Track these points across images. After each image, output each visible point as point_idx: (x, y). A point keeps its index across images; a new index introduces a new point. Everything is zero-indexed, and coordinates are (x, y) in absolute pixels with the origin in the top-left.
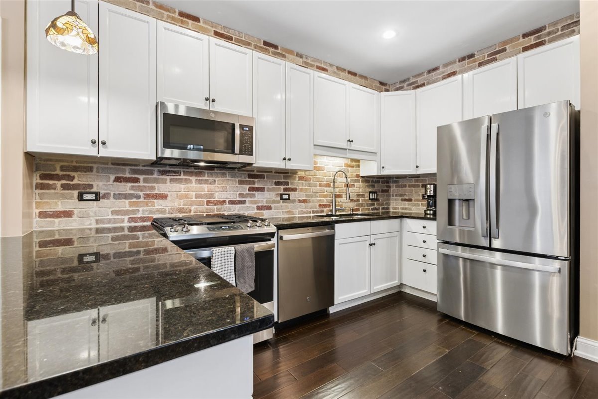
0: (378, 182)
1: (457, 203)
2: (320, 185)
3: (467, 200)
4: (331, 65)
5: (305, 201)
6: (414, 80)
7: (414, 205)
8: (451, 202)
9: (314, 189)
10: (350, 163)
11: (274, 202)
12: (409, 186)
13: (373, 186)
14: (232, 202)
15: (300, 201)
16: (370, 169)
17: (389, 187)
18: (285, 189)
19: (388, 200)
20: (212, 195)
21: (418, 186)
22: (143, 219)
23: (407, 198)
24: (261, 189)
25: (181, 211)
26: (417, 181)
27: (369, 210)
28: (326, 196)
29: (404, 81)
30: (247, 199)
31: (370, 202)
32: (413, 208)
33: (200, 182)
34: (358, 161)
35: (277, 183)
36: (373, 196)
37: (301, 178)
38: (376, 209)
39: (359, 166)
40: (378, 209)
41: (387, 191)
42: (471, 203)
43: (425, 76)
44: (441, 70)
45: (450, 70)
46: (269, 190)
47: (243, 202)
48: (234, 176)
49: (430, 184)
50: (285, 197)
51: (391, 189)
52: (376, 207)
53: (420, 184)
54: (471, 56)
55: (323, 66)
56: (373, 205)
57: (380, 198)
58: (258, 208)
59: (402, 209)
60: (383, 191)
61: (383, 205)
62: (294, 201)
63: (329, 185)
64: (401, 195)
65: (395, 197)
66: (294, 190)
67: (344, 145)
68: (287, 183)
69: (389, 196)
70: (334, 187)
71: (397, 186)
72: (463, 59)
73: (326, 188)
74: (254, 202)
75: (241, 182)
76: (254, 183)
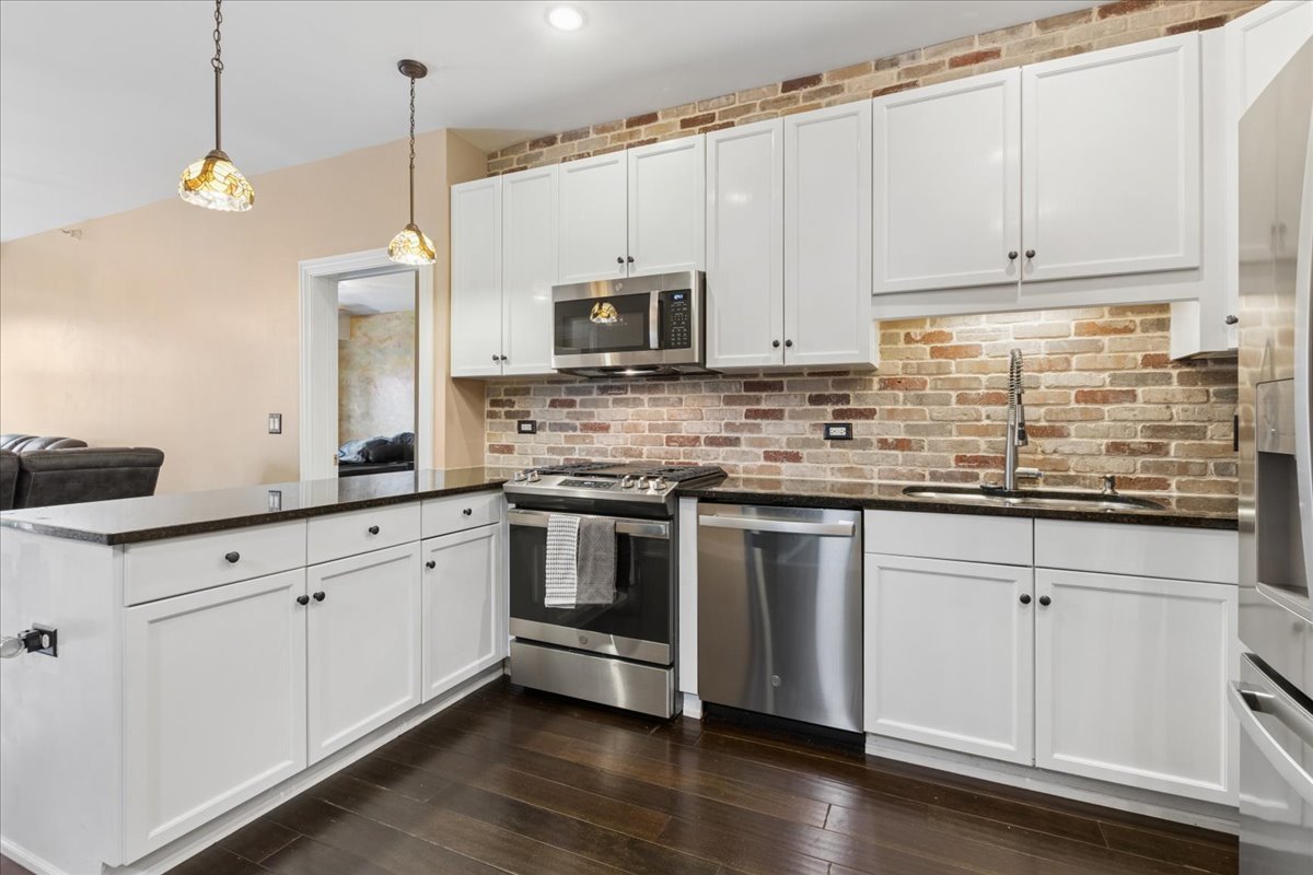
2: (963, 399)
5: (902, 445)
9: (939, 411)
10: (1107, 320)
11: (807, 443)
14: (713, 442)
15: (885, 444)
18: (839, 414)
20: (674, 427)
24: (775, 415)
28: (984, 432)
30: (743, 436)
34: (1158, 307)
35: (817, 400)
37: (891, 384)
39: (1161, 326)
46: (794, 416)
47: (734, 442)
48: (716, 389)
50: (838, 431)
58: (769, 456)
62: (865, 444)
63: (998, 400)
66: (867, 414)
68: (845, 399)
73: (986, 409)
74: (760, 443)
75: (729, 401)
76: (758, 400)
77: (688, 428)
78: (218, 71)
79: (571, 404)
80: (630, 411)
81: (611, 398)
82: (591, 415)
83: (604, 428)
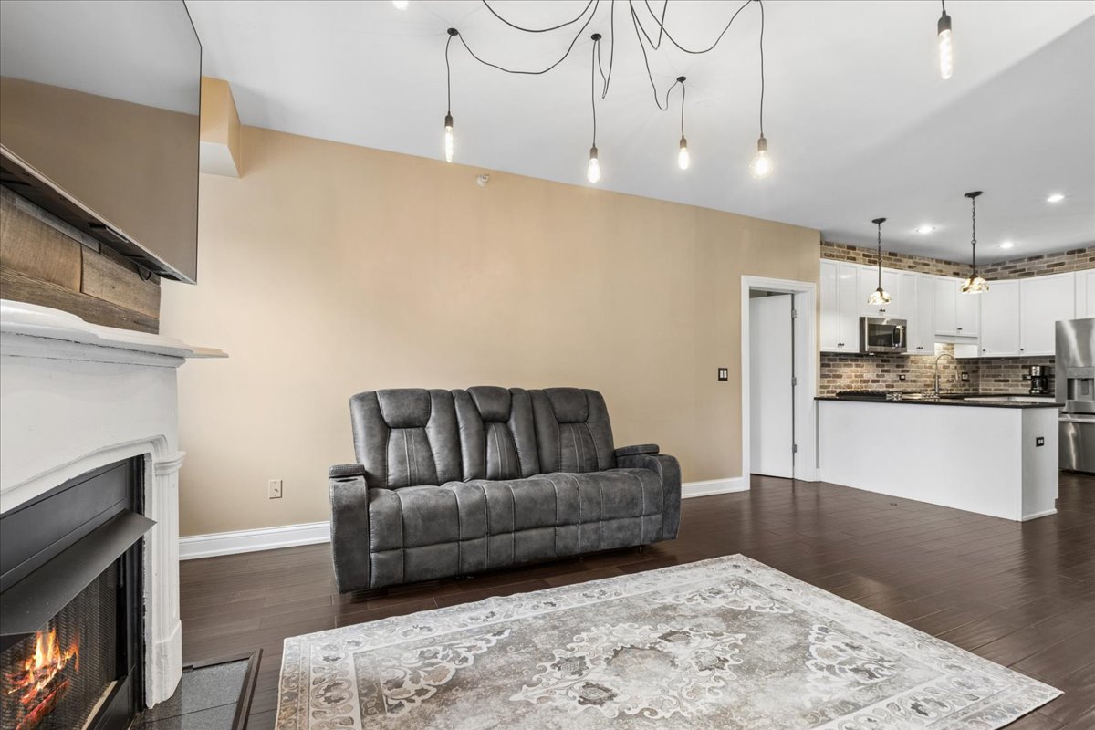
0: (969, 363)
1: (1076, 382)
2: (925, 367)
3: (1086, 380)
4: (932, 259)
5: (914, 381)
6: (1011, 264)
7: (1012, 386)
8: (1070, 381)
9: (921, 370)
10: (946, 346)
11: (896, 381)
12: (1006, 367)
13: (965, 367)
14: (873, 381)
15: (912, 381)
16: (971, 352)
17: (978, 368)
18: (903, 371)
19: (977, 381)
20: (862, 376)
21: (1018, 367)
22: (833, 392)
23: (1002, 378)
24: (887, 371)
25: (848, 387)
26: (1016, 362)
27: (961, 390)
28: (929, 377)
29: (998, 264)
30: (881, 379)
31: (962, 383)
32: (1010, 389)
33: (857, 366)
34: (952, 344)
35: (898, 366)
36: (965, 377)
37: (913, 362)
38: (967, 390)
39: (953, 349)
40: (968, 390)
41: (977, 372)
42: (1090, 382)
43: (1026, 262)
44: (1045, 259)
45: (1056, 260)
46: (893, 372)
47: (878, 381)
48: (873, 362)
49: (1036, 366)
50: (903, 377)
51: (981, 370)
52: (967, 387)
53: (1020, 365)
54: (1081, 251)
55: (926, 262)
56: (964, 385)
57: (971, 379)
58: (887, 386)
59: (996, 390)
60: (973, 372)
61: (973, 385)
62: (907, 381)
63: (931, 367)
64: (994, 376)
65: (985, 378)
66: (907, 371)
67: (954, 332)
68: (903, 366)
69: (978, 377)
70: (937, 368)
71: (988, 367)
72: (1072, 252)
73: (929, 370)
74: (884, 381)
75: (878, 366)
76: (884, 366)
77: (866, 376)
78: (974, 244)
79: (829, 366)
80: (849, 369)
81: (843, 363)
82: (836, 371)
83: (840, 376)
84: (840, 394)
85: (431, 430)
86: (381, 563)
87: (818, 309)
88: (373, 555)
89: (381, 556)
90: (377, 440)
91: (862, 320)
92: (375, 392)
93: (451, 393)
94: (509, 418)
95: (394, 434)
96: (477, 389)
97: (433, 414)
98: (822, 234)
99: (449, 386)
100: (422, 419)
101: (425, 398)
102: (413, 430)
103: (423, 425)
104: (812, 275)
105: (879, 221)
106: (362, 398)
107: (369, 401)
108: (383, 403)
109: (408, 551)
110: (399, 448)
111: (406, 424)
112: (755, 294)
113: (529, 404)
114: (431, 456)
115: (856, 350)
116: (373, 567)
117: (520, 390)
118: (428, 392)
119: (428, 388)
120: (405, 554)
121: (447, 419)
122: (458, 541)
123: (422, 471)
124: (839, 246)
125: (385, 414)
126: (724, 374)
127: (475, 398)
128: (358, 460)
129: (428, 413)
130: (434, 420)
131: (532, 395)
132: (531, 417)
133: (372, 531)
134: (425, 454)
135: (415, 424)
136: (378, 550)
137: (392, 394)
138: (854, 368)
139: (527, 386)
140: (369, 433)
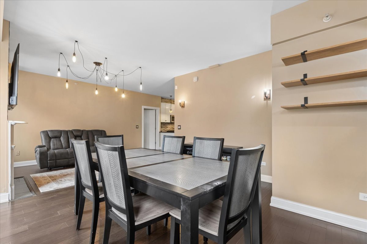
84: (167, 131)
85: (62, 139)
86: (50, 163)
87: (160, 113)
88: (48, 161)
89: (50, 161)
90: (48, 141)
91: (171, 115)
92: (47, 131)
93: (67, 131)
94: (82, 136)
95: (52, 139)
96: (74, 130)
97: (62, 135)
98: (161, 97)
99: (66, 129)
100: (60, 136)
101: (61, 132)
102: (57, 139)
103: (60, 138)
104: (159, 106)
105: (171, 96)
106: (43, 132)
107: (46, 133)
108: (49, 133)
109: (57, 161)
110: (53, 142)
111: (55, 137)
112: (145, 109)
113: (87, 133)
114: (62, 144)
115: (169, 122)
116: (49, 164)
117: (85, 130)
118: (61, 131)
119: (61, 130)
120: (56, 161)
121: (66, 136)
122: (68, 159)
123: (60, 147)
124: (168, 99)
125: (50, 135)
126: (137, 127)
127: (73, 132)
128: (42, 144)
129: (61, 135)
130: (63, 136)
131: (88, 131)
132: (87, 136)
133: (48, 157)
134: (60, 144)
135: (57, 137)
136: (49, 160)
137: (52, 131)
138: (171, 126)
139: (87, 129)
140: (45, 139)
